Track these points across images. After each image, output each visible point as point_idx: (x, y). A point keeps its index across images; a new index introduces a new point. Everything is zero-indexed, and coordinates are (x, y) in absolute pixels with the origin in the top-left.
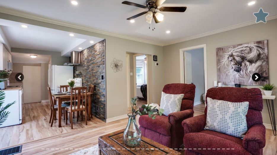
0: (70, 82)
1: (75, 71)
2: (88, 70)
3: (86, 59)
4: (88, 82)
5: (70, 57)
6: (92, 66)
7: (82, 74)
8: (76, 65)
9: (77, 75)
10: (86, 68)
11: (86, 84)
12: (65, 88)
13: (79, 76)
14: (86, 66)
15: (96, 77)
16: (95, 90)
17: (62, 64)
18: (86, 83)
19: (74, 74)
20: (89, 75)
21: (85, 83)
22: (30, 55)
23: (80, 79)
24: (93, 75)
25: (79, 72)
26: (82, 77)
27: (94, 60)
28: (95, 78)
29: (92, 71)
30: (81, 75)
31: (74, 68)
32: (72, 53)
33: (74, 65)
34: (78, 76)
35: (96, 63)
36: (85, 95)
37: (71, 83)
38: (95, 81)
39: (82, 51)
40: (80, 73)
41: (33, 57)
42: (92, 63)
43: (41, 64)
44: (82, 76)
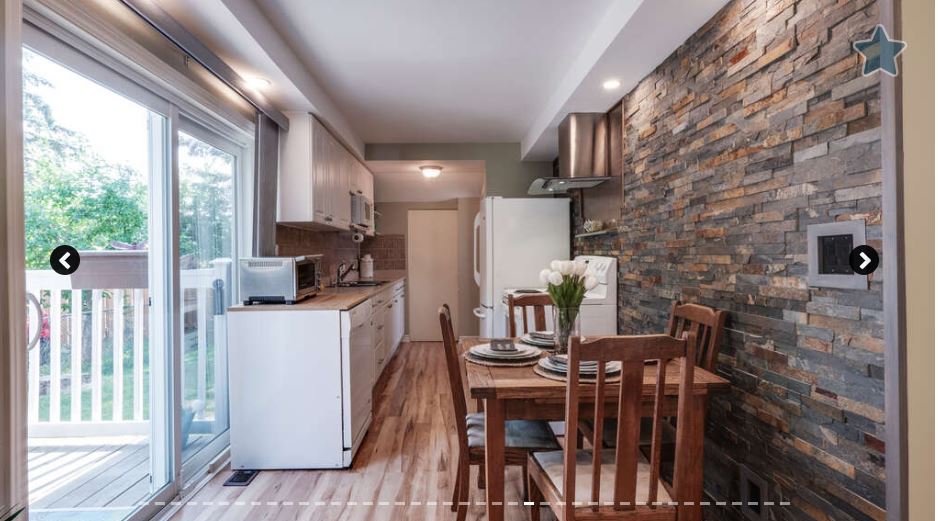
0: (556, 279)
1: (578, 220)
2: (662, 208)
3: (643, 143)
4: (658, 282)
5: (556, 163)
6: (695, 171)
7: (614, 234)
8: (582, 190)
9: (586, 238)
10: (643, 194)
11: (642, 294)
12: (530, 309)
13: (600, 247)
14: (646, 186)
15: (744, 251)
16: (731, 351)
17: (522, 192)
18: (646, 284)
19: (572, 236)
20: (670, 236)
21: (639, 285)
22: (421, 168)
23: (608, 262)
24: (701, 235)
25: (600, 224)
26: (616, 253)
27: (717, 124)
28: (727, 260)
29: (694, 213)
30: (610, 242)
31: (572, 205)
32: (563, 132)
33: (571, 191)
34: (591, 246)
35: (733, 142)
36: (675, 387)
37: (561, 286)
38: (733, 279)
39: (619, 104)
40: (604, 227)
41: (429, 173)
42: (700, 156)
43: (456, 201)
44: (617, 247)
